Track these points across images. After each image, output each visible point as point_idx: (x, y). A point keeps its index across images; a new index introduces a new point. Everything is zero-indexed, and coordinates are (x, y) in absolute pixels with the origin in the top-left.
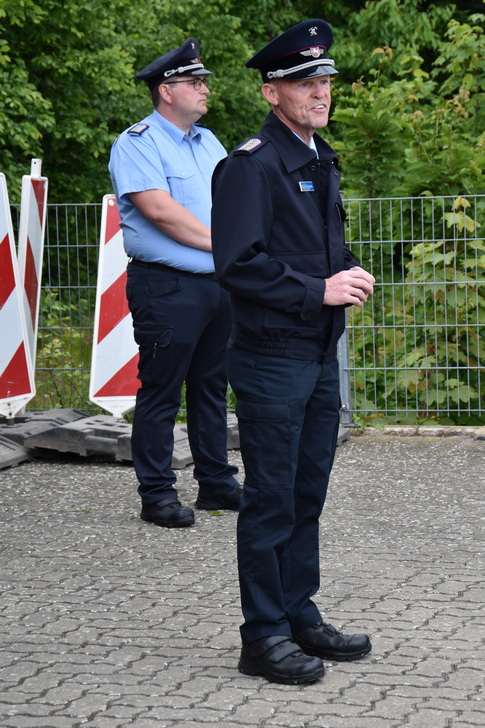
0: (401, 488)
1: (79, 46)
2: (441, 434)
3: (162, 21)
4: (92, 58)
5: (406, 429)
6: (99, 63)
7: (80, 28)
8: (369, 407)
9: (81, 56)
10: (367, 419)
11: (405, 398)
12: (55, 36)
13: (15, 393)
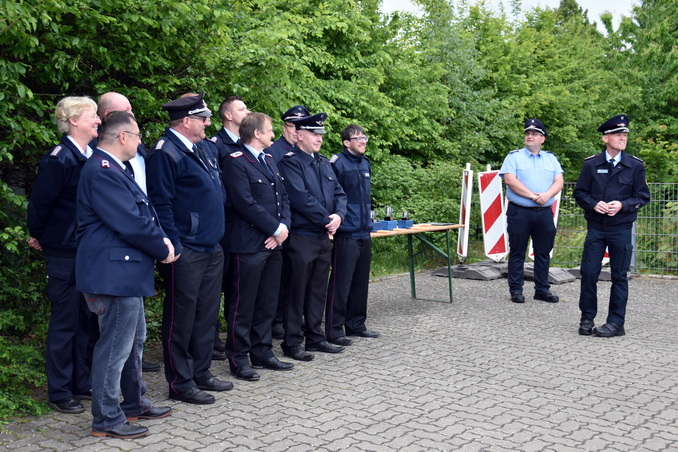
0: (645, 298)
1: (558, 125)
2: (673, 279)
3: (595, 115)
4: (561, 130)
5: (658, 276)
6: (563, 131)
7: (558, 118)
8: (643, 266)
9: (557, 129)
10: (643, 271)
11: (662, 264)
12: (548, 121)
13: (500, 252)
